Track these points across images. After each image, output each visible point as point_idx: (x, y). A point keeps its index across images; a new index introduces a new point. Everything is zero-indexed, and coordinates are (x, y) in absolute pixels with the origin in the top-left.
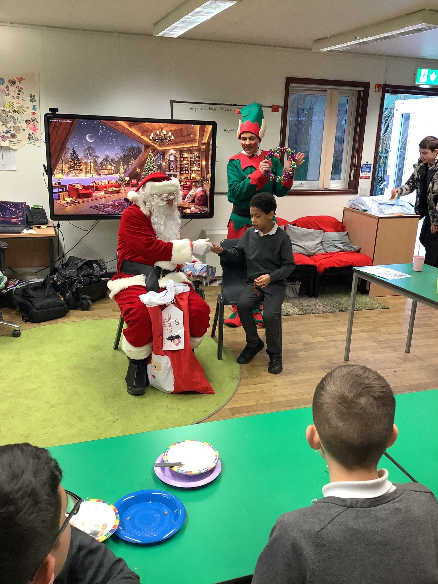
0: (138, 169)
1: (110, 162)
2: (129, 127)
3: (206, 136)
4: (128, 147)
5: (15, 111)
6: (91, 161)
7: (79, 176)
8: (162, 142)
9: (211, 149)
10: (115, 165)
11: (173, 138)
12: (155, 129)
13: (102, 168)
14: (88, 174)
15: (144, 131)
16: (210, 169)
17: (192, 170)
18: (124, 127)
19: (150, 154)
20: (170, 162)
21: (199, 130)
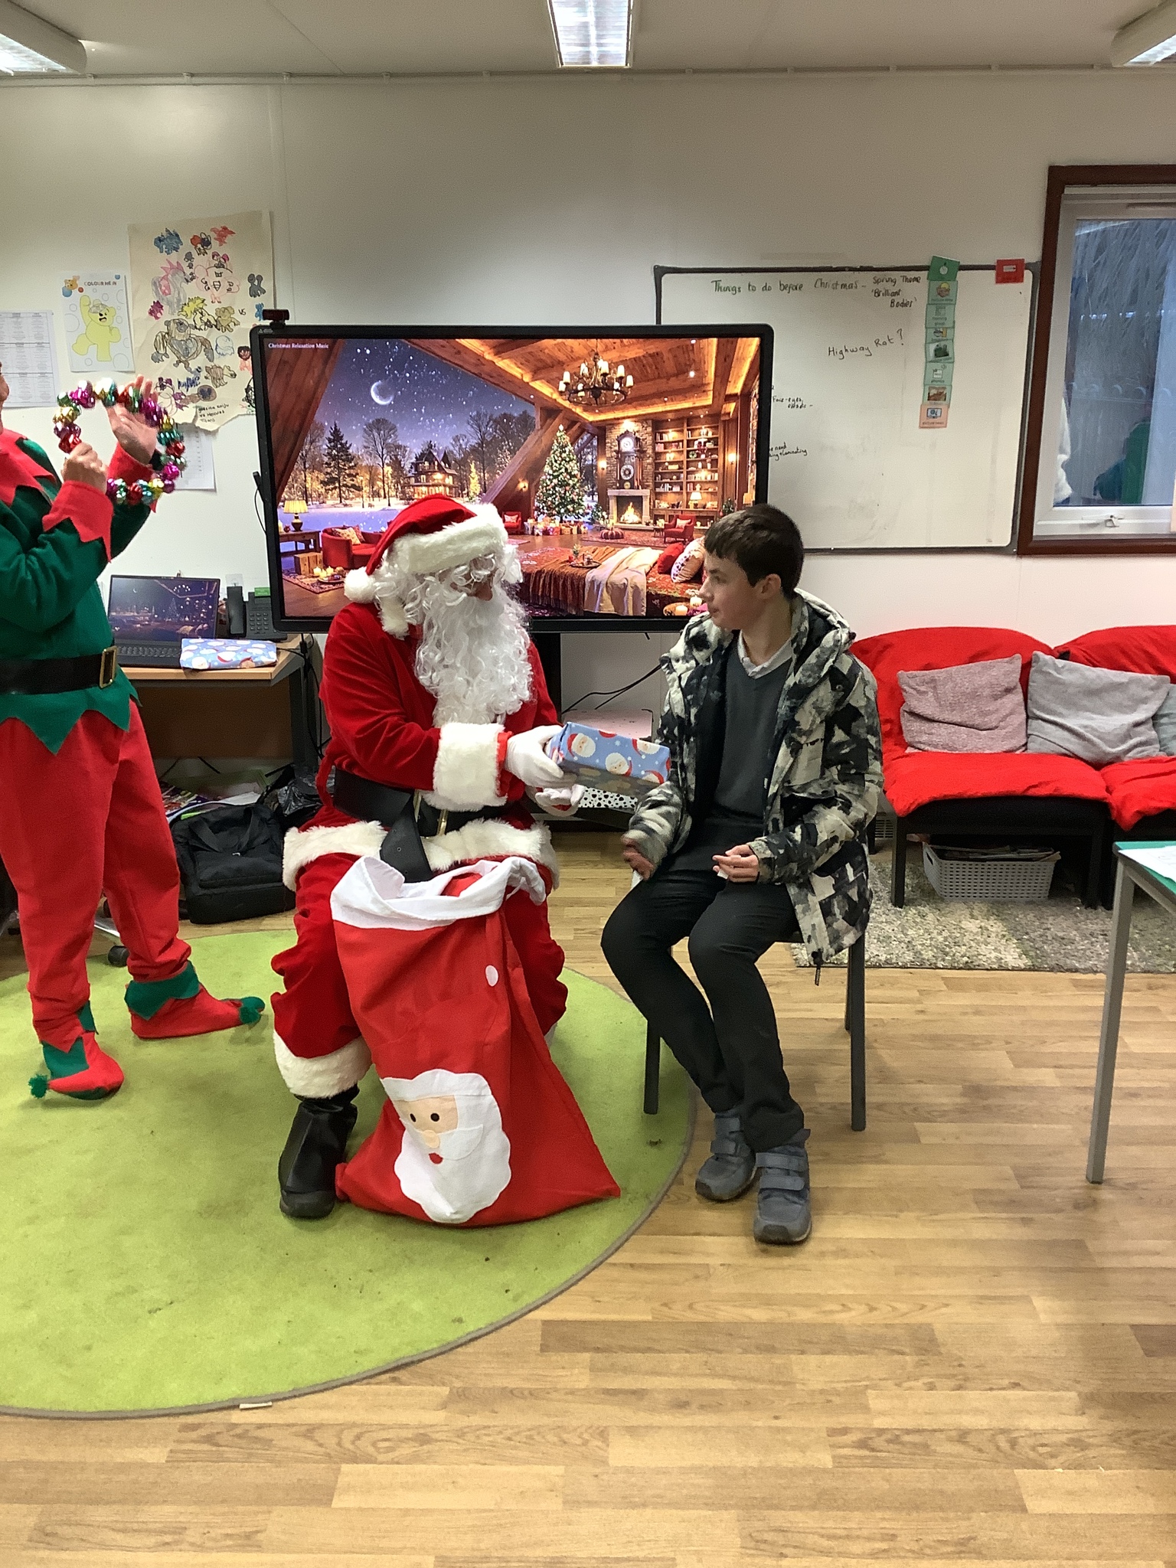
0: (523, 480)
1: (439, 465)
2: (495, 355)
3: (738, 373)
4: (491, 416)
5: (208, 324)
6: (387, 461)
7: (351, 505)
8: (597, 396)
9: (756, 413)
10: (453, 472)
11: (632, 384)
12: (576, 359)
13: (417, 481)
14: (376, 499)
15: (540, 365)
16: (752, 477)
17: (693, 480)
18: (479, 358)
19: (558, 434)
20: (621, 456)
21: (714, 355)
